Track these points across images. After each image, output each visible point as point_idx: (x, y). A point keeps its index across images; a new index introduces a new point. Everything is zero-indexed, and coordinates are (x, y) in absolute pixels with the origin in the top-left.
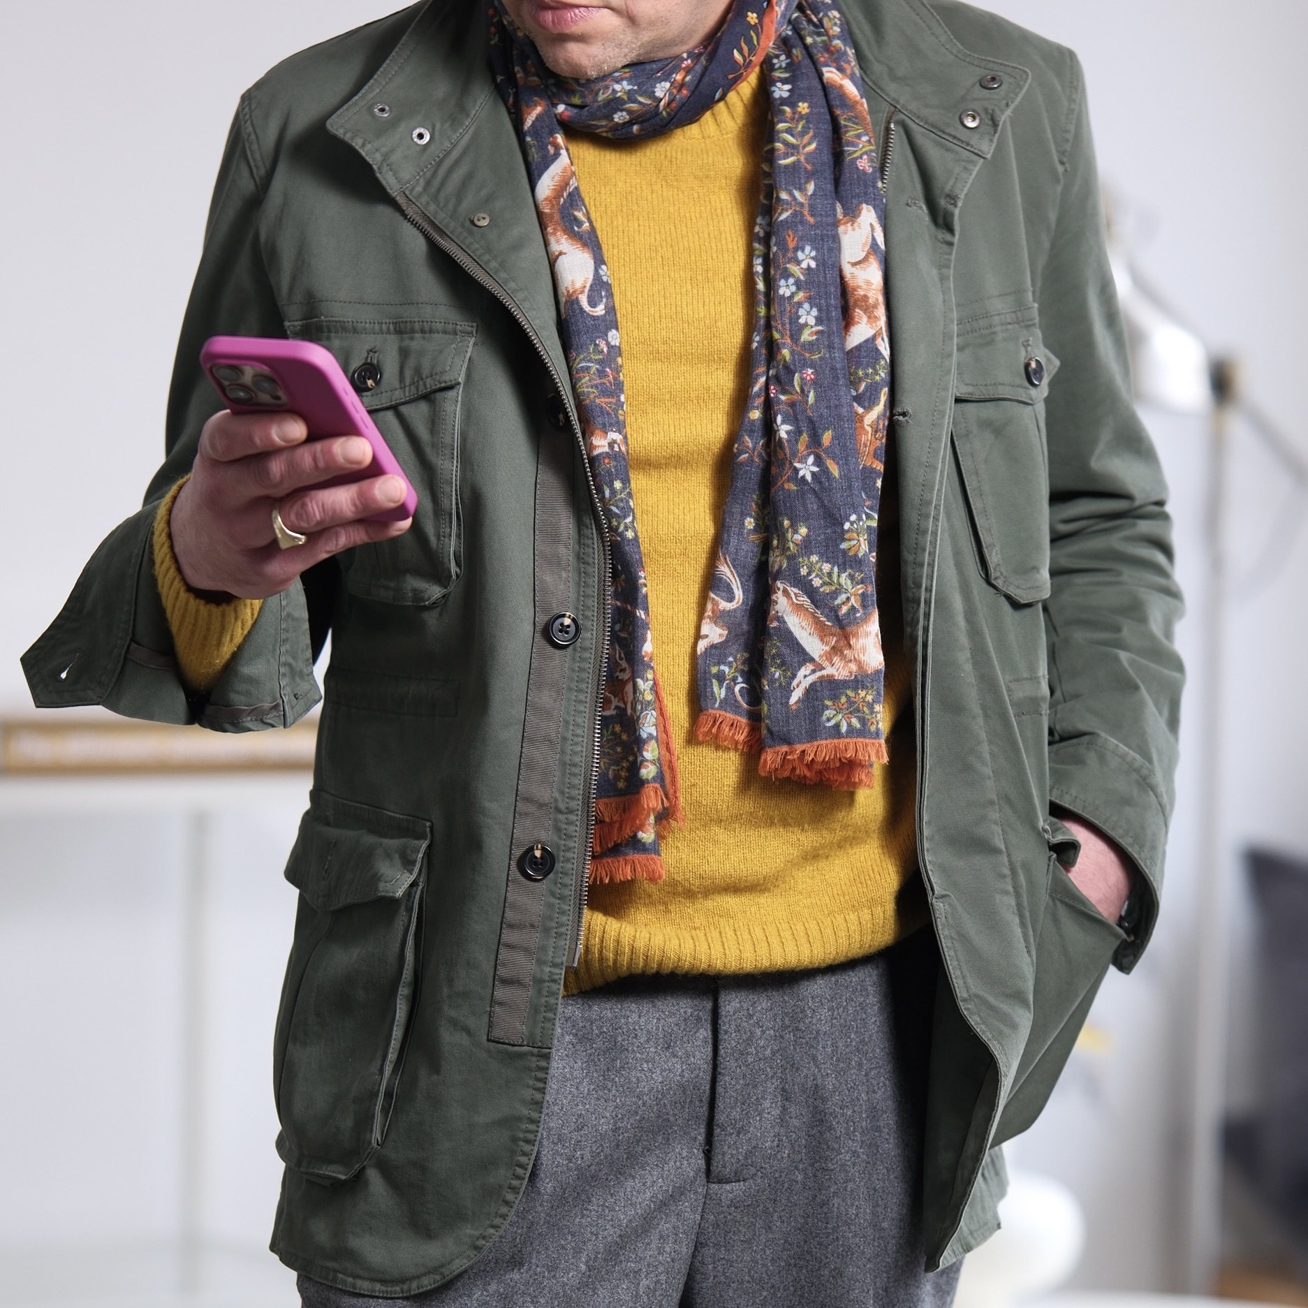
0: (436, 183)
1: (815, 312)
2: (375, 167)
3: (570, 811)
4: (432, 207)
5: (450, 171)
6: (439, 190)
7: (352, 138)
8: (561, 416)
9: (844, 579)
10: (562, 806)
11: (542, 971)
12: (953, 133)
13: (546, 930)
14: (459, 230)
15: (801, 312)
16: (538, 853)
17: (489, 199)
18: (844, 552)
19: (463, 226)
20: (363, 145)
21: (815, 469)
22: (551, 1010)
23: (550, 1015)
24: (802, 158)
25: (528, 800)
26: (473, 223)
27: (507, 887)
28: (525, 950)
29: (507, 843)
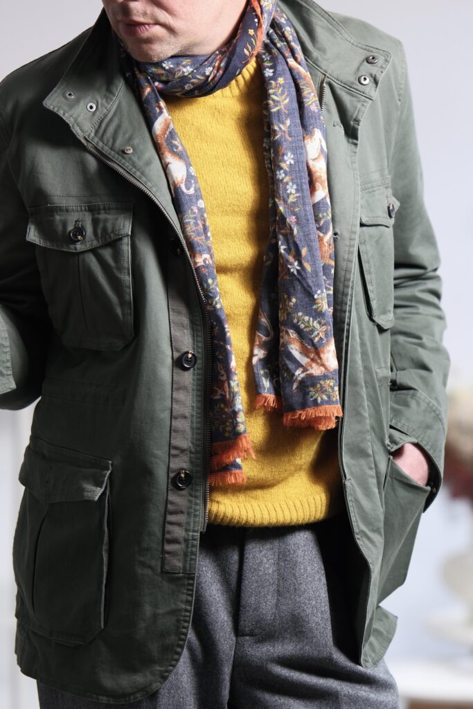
0: (101, 131)
1: (295, 187)
2: (71, 125)
3: (197, 452)
4: (101, 144)
5: (108, 125)
6: (103, 135)
7: (58, 111)
9: (316, 324)
11: (188, 535)
12: (356, 87)
13: (189, 514)
14: (117, 156)
15: (288, 187)
16: (183, 475)
17: (130, 139)
18: (316, 310)
19: (118, 154)
20: (64, 114)
21: (298, 268)
22: (194, 555)
23: (194, 557)
24: (283, 107)
25: (176, 448)
26: (123, 152)
27: (167, 492)
28: (179, 524)
29: (166, 470)
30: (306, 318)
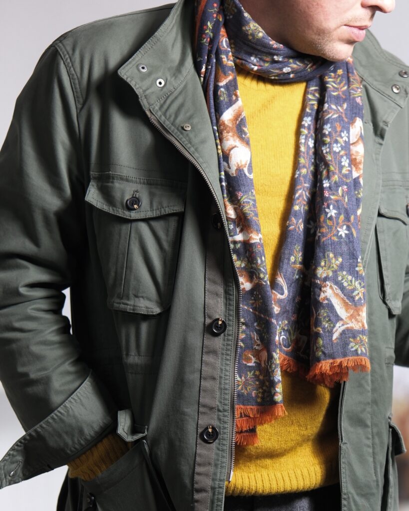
0: (165, 107)
1: (348, 161)
2: (139, 97)
3: (225, 411)
4: (163, 118)
6: (167, 110)
7: (131, 81)
8: (219, 224)
9: (357, 284)
10: (221, 409)
11: (215, 483)
13: (216, 465)
14: (176, 131)
15: (343, 160)
16: (210, 430)
17: (191, 117)
18: (357, 272)
19: (178, 129)
20: (135, 85)
22: (220, 501)
23: (219, 503)
24: (341, 93)
25: (204, 406)
26: (183, 128)
27: (196, 447)
28: (207, 475)
29: (195, 426)
30: (350, 278)
